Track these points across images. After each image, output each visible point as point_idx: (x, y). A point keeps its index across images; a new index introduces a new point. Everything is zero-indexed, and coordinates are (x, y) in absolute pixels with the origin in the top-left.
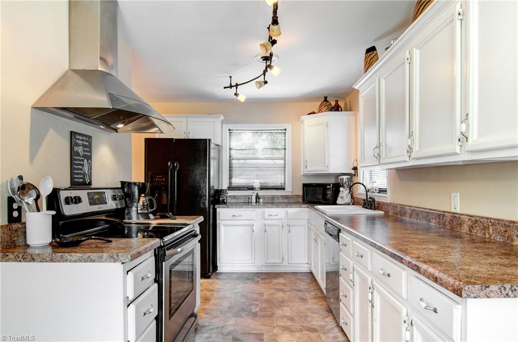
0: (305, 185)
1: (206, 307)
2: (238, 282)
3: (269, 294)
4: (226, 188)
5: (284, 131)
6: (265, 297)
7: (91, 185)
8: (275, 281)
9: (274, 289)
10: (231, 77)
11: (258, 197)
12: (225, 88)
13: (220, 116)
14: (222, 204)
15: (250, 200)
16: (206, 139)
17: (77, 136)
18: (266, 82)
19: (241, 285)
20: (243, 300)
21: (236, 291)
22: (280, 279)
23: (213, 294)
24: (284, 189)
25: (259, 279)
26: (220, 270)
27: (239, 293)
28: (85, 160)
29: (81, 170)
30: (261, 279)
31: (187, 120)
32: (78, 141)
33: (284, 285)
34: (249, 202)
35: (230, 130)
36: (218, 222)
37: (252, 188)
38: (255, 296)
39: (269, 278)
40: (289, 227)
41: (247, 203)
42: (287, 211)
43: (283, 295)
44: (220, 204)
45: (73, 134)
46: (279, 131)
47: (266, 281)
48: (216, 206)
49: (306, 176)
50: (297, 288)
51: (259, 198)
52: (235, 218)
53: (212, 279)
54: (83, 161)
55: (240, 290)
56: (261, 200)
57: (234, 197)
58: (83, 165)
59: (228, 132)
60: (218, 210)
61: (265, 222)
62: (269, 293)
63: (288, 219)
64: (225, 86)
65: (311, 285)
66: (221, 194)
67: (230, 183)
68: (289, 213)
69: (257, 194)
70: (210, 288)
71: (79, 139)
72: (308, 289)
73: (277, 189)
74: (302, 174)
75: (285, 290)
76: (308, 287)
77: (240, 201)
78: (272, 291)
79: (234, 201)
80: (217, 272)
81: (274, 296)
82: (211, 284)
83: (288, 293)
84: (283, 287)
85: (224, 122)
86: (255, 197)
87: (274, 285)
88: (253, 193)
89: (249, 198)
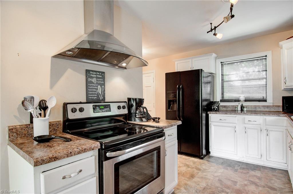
0: (284, 98)
1: (189, 183)
2: (221, 166)
3: (242, 185)
4: (219, 101)
5: (265, 57)
6: (238, 187)
7: (105, 100)
8: (252, 173)
9: (248, 180)
10: (211, 24)
11: (242, 107)
12: (208, 32)
13: (212, 54)
14: (213, 111)
15: (236, 109)
16: (199, 70)
17: (91, 72)
18: (233, 16)
19: (222, 170)
20: (218, 185)
21: (216, 174)
22: (257, 171)
23: (198, 173)
24: (266, 101)
25: (239, 168)
26: (212, 154)
27: (217, 176)
28: (99, 86)
29: (95, 92)
30: (241, 168)
31: (192, 60)
32: (91, 75)
33: (259, 178)
34: (235, 110)
35: (221, 63)
36: (210, 123)
37: (238, 101)
38: (229, 183)
39: (247, 169)
40: (267, 131)
41: (234, 111)
42: (266, 119)
43: (255, 189)
44: (212, 111)
45: (87, 71)
46: (260, 58)
47: (244, 171)
48: (208, 113)
49: (286, 90)
50: (271, 185)
51: (244, 107)
52: (221, 121)
53: (204, 160)
54: (97, 86)
55: (219, 174)
56: (245, 109)
57: (225, 107)
58: (97, 89)
59: (220, 64)
60: (210, 115)
61: (246, 125)
62: (243, 183)
63: (266, 125)
64: (208, 31)
65: (286, 185)
66: (213, 105)
67: (223, 97)
68: (267, 120)
69: (242, 105)
70: (199, 167)
71: (93, 74)
72: (282, 189)
73: (259, 101)
74: (283, 89)
75: (259, 184)
76: (282, 186)
77: (229, 109)
78: (246, 182)
79: (225, 109)
80: (210, 155)
81: (246, 188)
82: (201, 164)
83: (260, 189)
84: (257, 181)
85: (217, 58)
86: (240, 107)
87: (249, 176)
88: (239, 103)
89: (235, 107)
